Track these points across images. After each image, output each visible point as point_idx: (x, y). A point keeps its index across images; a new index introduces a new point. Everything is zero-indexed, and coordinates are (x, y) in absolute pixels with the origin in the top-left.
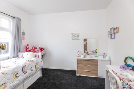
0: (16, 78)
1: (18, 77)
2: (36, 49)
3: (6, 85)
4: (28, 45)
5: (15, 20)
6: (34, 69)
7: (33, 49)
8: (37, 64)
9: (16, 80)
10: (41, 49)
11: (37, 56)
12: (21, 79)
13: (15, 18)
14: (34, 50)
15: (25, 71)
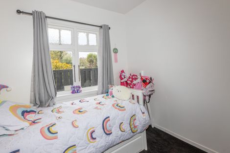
0: (91, 141)
1: (95, 138)
2: (136, 79)
3: (75, 149)
4: (123, 71)
5: (102, 30)
6: (126, 127)
7: (131, 79)
8: (134, 118)
9: (91, 144)
10: (146, 82)
11: (135, 98)
12: (99, 146)
13: (101, 27)
14: (132, 81)
15: (108, 128)
